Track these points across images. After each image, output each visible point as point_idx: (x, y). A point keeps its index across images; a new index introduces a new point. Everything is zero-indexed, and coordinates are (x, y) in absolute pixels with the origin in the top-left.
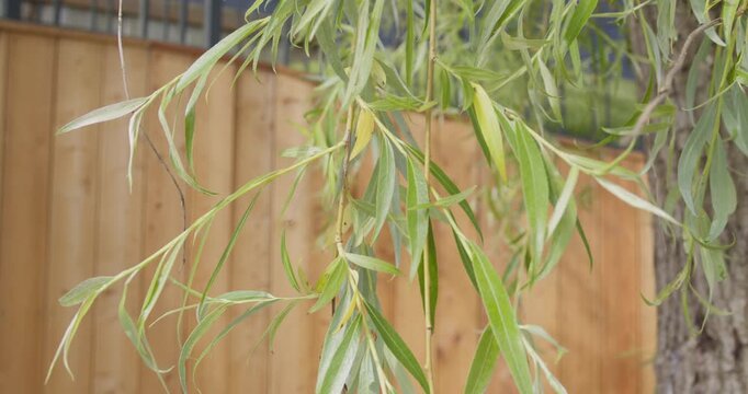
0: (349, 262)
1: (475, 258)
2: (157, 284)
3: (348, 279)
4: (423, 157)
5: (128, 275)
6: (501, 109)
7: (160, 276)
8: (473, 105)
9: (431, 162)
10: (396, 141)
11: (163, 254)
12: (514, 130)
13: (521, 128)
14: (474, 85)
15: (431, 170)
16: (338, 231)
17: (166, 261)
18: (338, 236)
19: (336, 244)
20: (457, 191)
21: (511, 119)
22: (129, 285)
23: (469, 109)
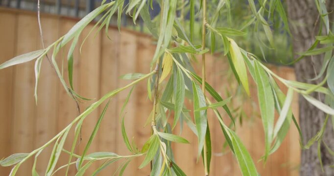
0: (160, 137)
1: (234, 140)
2: (54, 157)
3: (159, 147)
4: (201, 80)
5: (37, 152)
6: (245, 53)
7: (55, 152)
8: (229, 52)
9: (206, 83)
10: (185, 71)
11: (57, 138)
12: (254, 66)
13: (257, 64)
14: (229, 39)
15: (206, 88)
16: (153, 120)
17: (59, 142)
18: (153, 123)
19: (152, 127)
20: (222, 100)
21: (252, 59)
22: (37, 157)
23: (228, 55)
